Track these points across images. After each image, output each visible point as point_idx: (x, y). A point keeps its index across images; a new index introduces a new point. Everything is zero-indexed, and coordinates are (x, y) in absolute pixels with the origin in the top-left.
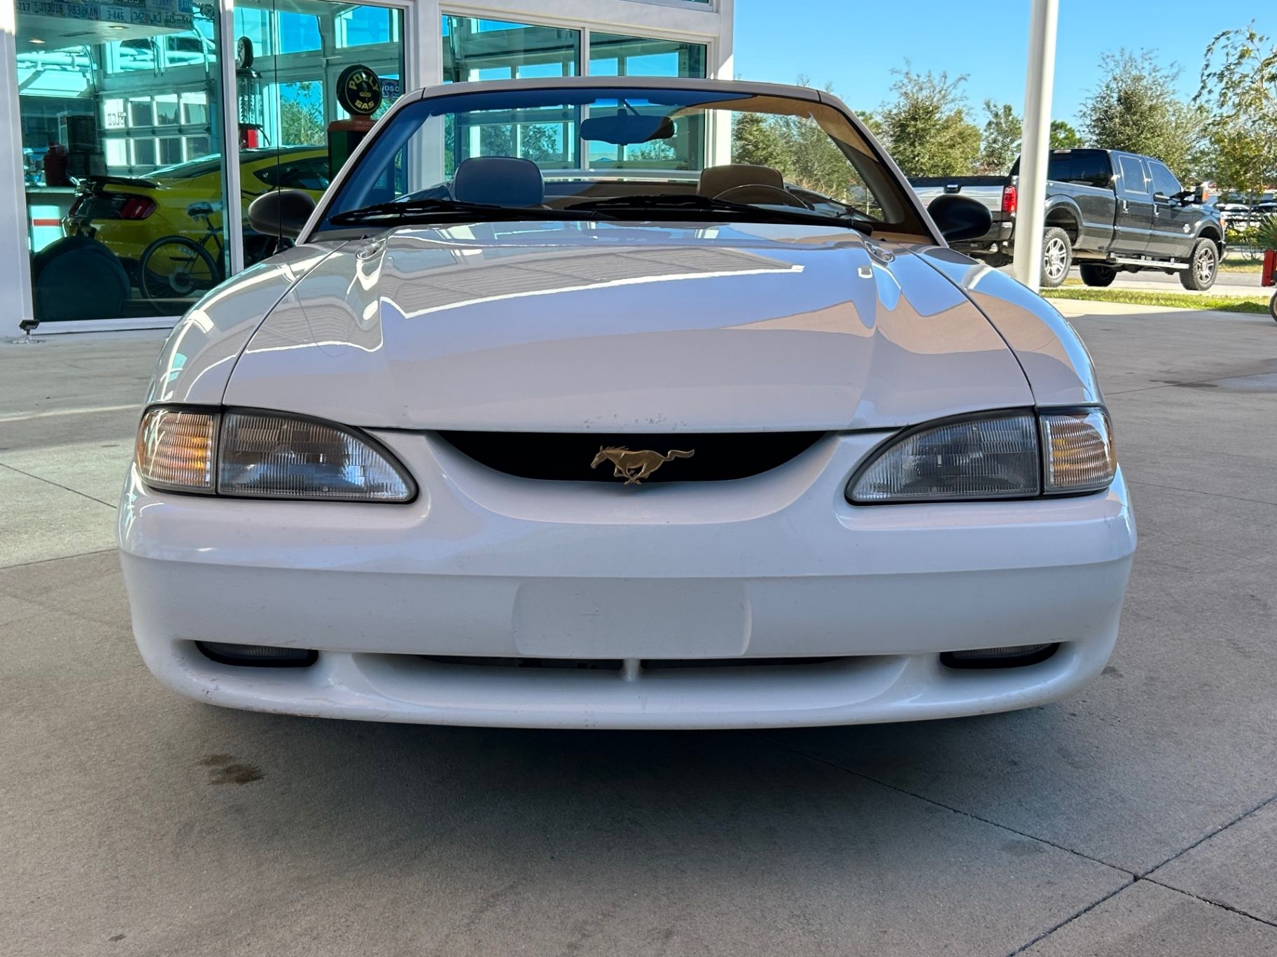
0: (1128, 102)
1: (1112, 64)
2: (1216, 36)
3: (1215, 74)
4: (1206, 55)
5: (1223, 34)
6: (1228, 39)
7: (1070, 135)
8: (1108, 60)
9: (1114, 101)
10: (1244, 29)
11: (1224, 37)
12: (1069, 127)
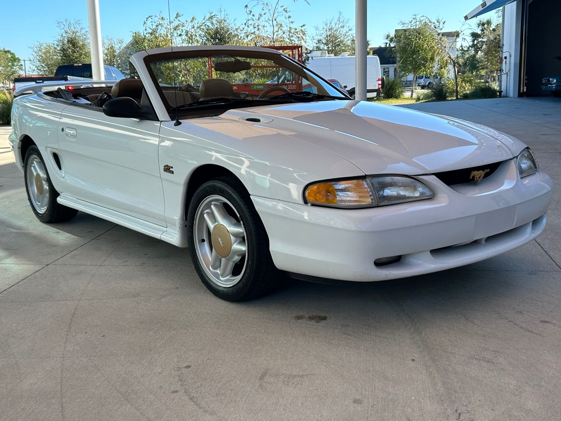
0: (73, 42)
1: (62, 26)
2: (147, 17)
3: (149, 33)
4: (144, 25)
5: (150, 17)
6: (152, 19)
7: (13, 56)
8: (60, 24)
9: (66, 42)
10: (158, 15)
11: (150, 18)
12: (12, 52)
